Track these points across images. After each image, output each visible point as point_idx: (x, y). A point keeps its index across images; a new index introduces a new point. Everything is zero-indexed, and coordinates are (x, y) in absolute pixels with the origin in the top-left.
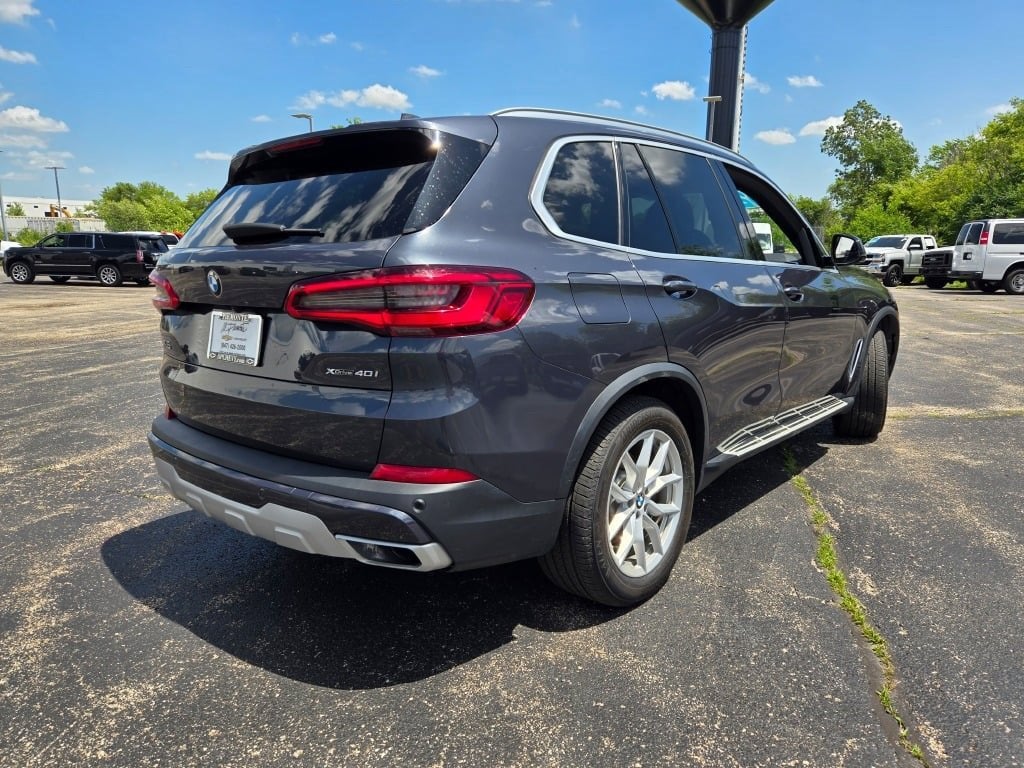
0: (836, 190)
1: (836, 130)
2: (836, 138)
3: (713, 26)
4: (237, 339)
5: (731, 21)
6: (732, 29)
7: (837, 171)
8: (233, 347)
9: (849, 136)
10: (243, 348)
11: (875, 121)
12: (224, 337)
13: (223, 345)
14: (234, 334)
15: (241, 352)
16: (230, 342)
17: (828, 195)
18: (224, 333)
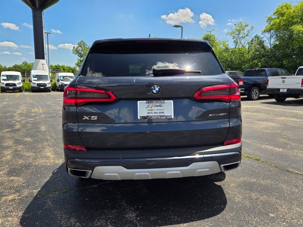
0: (78, 65)
1: (76, 47)
2: (76, 50)
3: (32, 8)
4: (158, 110)
5: (38, 8)
6: (39, 11)
7: (78, 59)
8: (156, 113)
9: (80, 50)
10: (163, 113)
11: (86, 47)
14: (155, 108)
15: (161, 114)
16: (154, 111)
17: (75, 66)
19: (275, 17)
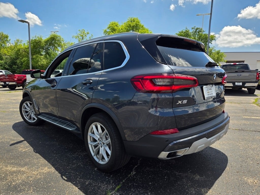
4: (210, 92)
8: (210, 94)
10: (212, 94)
12: (208, 93)
13: (208, 95)
14: (210, 91)
15: (212, 95)
16: (209, 93)
18: (208, 91)
19: (109, 30)
